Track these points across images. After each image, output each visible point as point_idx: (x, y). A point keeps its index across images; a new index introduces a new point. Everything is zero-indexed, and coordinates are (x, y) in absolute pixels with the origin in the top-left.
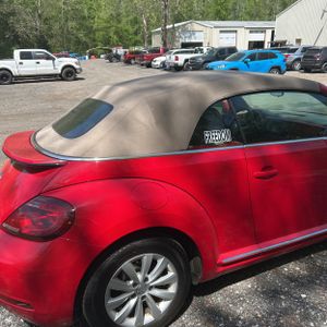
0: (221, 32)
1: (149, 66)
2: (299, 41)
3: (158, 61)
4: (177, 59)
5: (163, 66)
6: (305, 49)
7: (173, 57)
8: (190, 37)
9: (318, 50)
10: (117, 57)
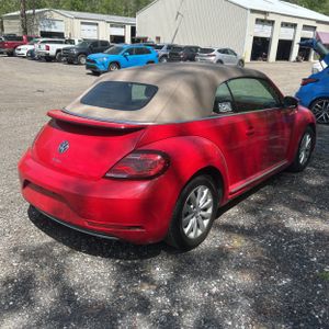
0: (82, 23)
2: (158, 38)
4: (48, 48)
5: (32, 56)
6: (169, 47)
7: (43, 46)
8: (50, 26)
9: (180, 49)
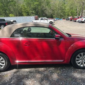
1: (75, 21)
3: (78, 20)
7: (81, 19)
10: (69, 19)
